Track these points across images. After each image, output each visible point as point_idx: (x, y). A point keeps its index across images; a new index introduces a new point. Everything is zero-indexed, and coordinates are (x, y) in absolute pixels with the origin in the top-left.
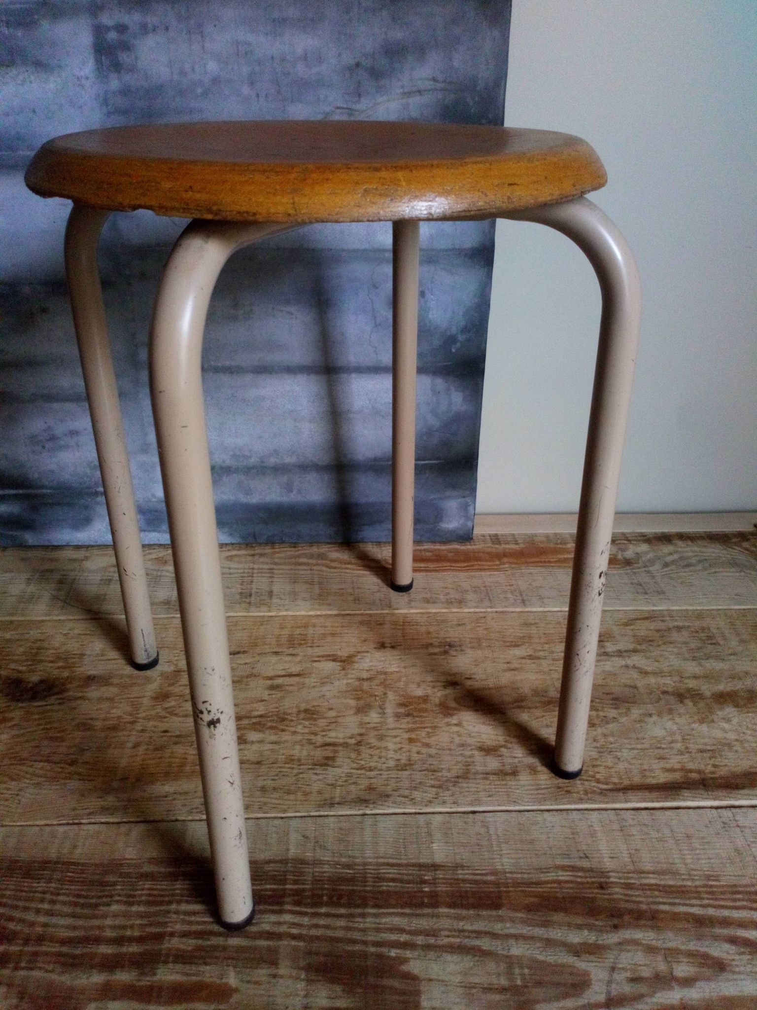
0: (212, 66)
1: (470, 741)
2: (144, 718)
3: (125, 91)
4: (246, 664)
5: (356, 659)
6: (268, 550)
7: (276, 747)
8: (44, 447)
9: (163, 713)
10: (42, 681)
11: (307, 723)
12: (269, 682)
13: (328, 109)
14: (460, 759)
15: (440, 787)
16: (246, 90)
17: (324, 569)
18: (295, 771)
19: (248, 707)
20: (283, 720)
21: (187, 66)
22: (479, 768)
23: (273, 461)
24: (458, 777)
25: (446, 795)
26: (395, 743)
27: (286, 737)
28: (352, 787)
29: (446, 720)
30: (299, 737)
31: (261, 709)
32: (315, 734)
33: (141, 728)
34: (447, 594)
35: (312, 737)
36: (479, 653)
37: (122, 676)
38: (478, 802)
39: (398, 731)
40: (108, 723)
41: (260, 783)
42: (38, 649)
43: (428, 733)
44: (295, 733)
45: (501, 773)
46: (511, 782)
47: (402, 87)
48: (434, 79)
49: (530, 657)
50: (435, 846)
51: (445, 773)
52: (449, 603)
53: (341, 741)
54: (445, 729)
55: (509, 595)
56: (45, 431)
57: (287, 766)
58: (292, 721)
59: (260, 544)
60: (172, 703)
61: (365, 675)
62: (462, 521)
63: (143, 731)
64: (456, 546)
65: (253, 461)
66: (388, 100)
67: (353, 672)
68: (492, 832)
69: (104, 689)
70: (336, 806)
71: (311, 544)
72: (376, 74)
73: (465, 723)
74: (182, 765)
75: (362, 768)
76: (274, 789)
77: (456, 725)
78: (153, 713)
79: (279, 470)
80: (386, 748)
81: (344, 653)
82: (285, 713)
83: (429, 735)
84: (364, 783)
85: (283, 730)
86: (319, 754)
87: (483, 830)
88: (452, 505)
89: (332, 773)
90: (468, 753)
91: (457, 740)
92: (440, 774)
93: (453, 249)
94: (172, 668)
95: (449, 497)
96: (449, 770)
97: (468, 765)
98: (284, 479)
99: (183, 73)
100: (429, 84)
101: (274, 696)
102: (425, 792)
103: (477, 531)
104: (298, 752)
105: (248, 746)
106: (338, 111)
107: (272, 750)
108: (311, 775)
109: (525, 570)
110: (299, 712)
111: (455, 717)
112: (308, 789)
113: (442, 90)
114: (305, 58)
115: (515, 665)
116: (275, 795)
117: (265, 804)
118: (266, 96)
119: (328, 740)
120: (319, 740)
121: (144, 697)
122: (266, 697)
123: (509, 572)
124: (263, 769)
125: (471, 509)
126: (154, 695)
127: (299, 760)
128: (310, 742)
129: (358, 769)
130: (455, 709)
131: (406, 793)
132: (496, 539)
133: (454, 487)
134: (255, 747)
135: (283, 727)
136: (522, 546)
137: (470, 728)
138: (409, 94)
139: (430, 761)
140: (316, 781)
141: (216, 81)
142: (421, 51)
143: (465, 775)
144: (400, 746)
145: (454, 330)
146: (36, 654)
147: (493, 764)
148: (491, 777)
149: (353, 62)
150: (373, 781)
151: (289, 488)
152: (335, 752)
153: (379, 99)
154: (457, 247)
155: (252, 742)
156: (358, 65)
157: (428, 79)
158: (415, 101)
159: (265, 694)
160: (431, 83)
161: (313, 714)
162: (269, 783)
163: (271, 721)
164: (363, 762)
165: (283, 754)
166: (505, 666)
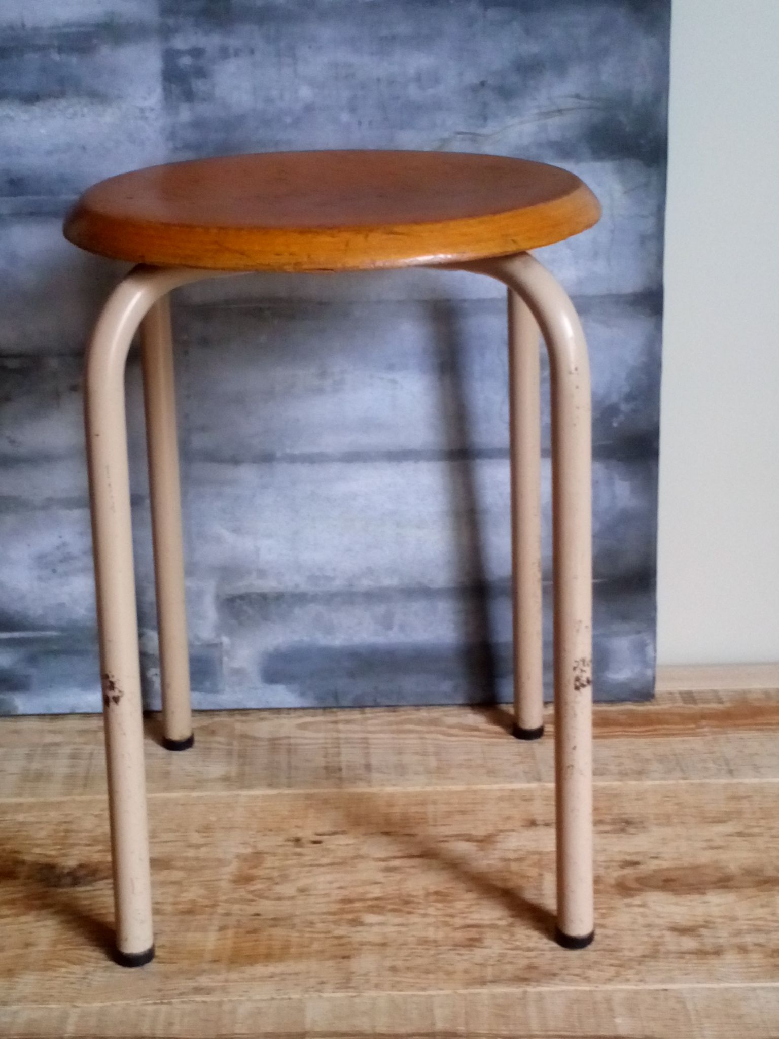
0: (305, 93)
1: (658, 921)
2: (226, 901)
3: (198, 124)
4: (348, 845)
5: (498, 838)
6: (356, 715)
7: (403, 929)
8: (54, 571)
9: (250, 897)
10: (81, 866)
11: (440, 905)
12: (383, 864)
13: (446, 135)
14: (646, 939)
15: (621, 966)
16: (345, 117)
17: (441, 737)
18: (432, 952)
19: (360, 890)
20: (407, 903)
21: (275, 93)
22: (672, 948)
23: (366, 584)
24: (644, 956)
25: (630, 974)
27: (414, 919)
28: (508, 967)
29: (627, 901)
30: (431, 920)
31: (376, 892)
32: (452, 916)
33: (223, 911)
34: (620, 764)
35: (448, 919)
36: (668, 831)
37: (186, 859)
38: (672, 980)
40: (180, 907)
41: (388, 963)
42: (67, 831)
44: (425, 915)
45: (701, 953)
46: (714, 961)
47: (539, 107)
48: (578, 96)
49: (740, 834)
50: (618, 1021)
51: (627, 953)
52: (623, 775)
53: (488, 922)
54: (625, 910)
55: (711, 765)
56: (58, 548)
57: (420, 947)
58: (419, 903)
59: (343, 708)
60: (258, 886)
61: (512, 856)
62: (637, 668)
63: (227, 914)
64: (630, 706)
65: (338, 584)
66: (522, 123)
67: (496, 852)
68: (690, 1006)
69: (165, 872)
70: (489, 984)
71: (417, 706)
72: (506, 93)
73: (650, 904)
74: (286, 947)
75: (517, 948)
76: (408, 969)
77: (639, 906)
78: (236, 896)
79: (372, 596)
81: (481, 831)
82: (410, 896)
84: (523, 962)
85: (409, 913)
86: (459, 935)
87: (678, 1006)
88: (622, 644)
89: (478, 954)
90: (656, 933)
91: (641, 921)
92: (620, 954)
93: (610, 296)
94: (249, 850)
95: (617, 634)
96: (631, 950)
97: (656, 944)
98: (381, 609)
99: (269, 100)
100: (570, 103)
101: (391, 878)
102: (602, 971)
103: (660, 688)
104: (431, 933)
105: (366, 928)
106: (459, 136)
107: (399, 932)
108: (452, 956)
109: (734, 735)
110: (428, 894)
111: (638, 898)
112: (450, 968)
113: (590, 107)
114: (418, 78)
115: (719, 842)
116: (409, 974)
117: (399, 982)
118: (370, 123)
119: (469, 922)
120: (458, 921)
121: (220, 880)
122: (382, 880)
123: (710, 738)
124: (389, 951)
125: (649, 649)
126: (231, 878)
127: (435, 941)
128: (446, 924)
129: (512, 949)
130: (638, 890)
131: (577, 971)
132: (689, 697)
133: (624, 617)
134: (376, 929)
135: (410, 910)
136: (728, 705)
137: (660, 909)
138: (548, 114)
139: (607, 941)
140: (462, 961)
141: (309, 108)
142: (560, 65)
143: (654, 953)
145: (614, 398)
146: (65, 837)
147: (689, 943)
148: (688, 957)
149: (476, 81)
150: (534, 960)
151: (387, 623)
152: (481, 933)
153: (510, 121)
154: (614, 292)
155: (371, 925)
156: (483, 84)
157: (571, 97)
158: (554, 122)
159: (380, 877)
160: (576, 101)
161: (448, 896)
162: (399, 964)
163: (392, 904)
164: (518, 943)
165: (413, 936)
166: (704, 845)
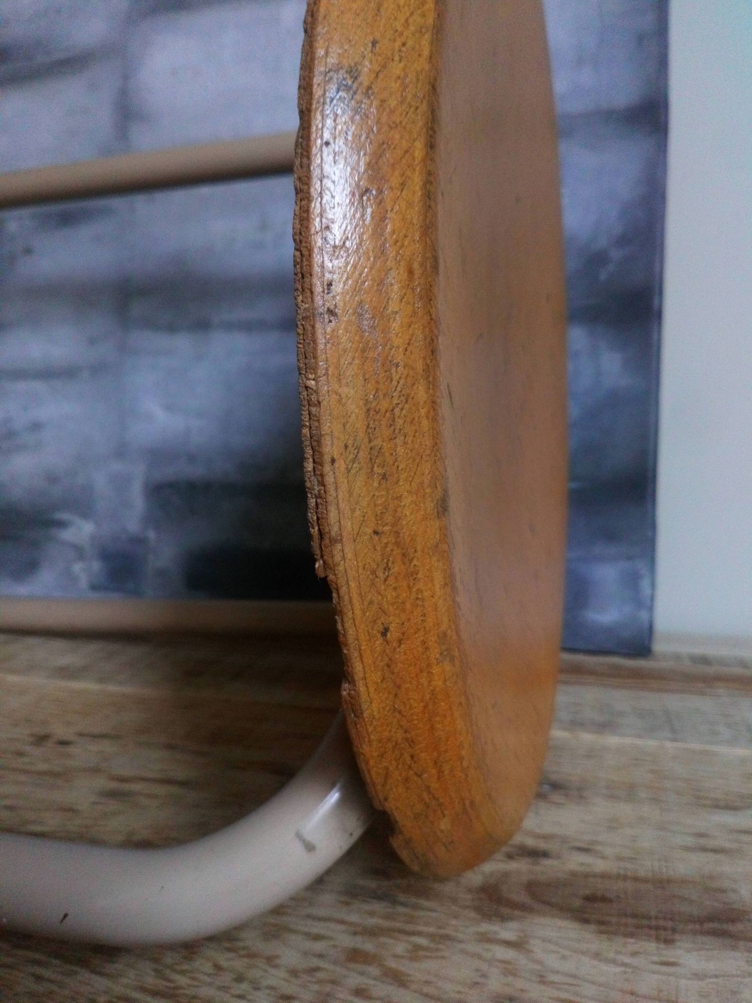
26: (306, 954)
29: (486, 927)
36: (625, 810)
39: (332, 925)
43: (417, 947)
52: (576, 725)
54: (472, 947)
55: (722, 729)
62: (627, 609)
73: (536, 946)
77: (508, 944)
80: (271, 960)
83: (415, 954)
88: (607, 574)
93: (598, 112)
95: (600, 558)
111: (513, 925)
115: (722, 841)
123: (725, 699)
130: (523, 907)
137: (552, 961)
144: (315, 962)
154: (604, 107)
166: (690, 841)
